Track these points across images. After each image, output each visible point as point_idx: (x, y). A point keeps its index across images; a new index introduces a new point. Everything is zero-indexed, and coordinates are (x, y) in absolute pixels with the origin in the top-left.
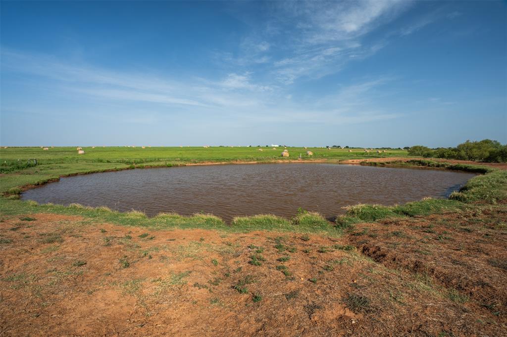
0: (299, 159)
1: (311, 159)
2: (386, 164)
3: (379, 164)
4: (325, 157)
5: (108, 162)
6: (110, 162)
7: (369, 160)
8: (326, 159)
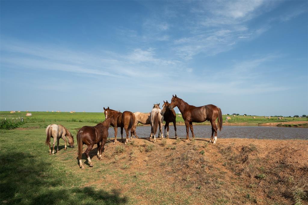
0: (226, 122)
1: (235, 122)
2: (298, 126)
3: (293, 126)
4: (245, 121)
5: (80, 121)
6: (82, 122)
7: (283, 124)
8: (247, 123)
